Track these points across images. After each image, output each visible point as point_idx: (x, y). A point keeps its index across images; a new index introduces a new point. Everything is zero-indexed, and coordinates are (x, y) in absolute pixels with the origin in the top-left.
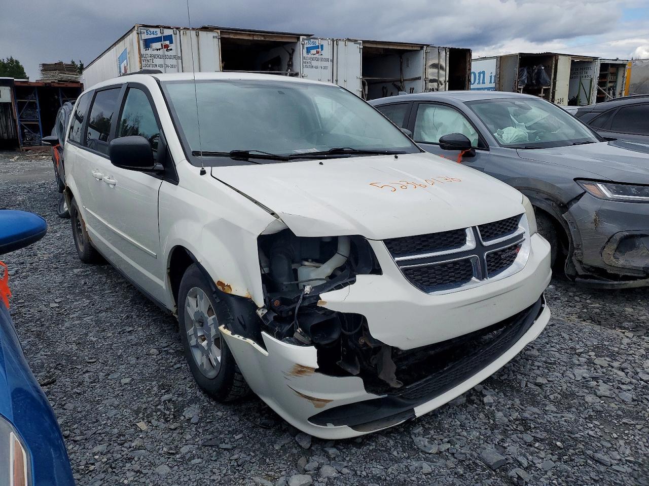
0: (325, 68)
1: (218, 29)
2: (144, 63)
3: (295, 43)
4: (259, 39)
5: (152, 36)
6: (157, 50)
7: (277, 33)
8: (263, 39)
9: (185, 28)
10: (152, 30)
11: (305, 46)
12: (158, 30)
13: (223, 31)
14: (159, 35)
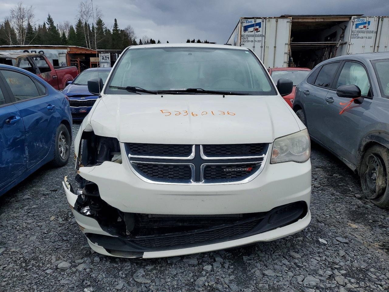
0: (369, 38)
1: (290, 16)
2: (243, 40)
3: (348, 22)
4: (320, 21)
5: (249, 24)
6: (251, 32)
7: (334, 16)
8: (322, 20)
9: (269, 18)
10: (249, 20)
11: (355, 23)
12: (253, 20)
13: (294, 17)
14: (253, 23)
